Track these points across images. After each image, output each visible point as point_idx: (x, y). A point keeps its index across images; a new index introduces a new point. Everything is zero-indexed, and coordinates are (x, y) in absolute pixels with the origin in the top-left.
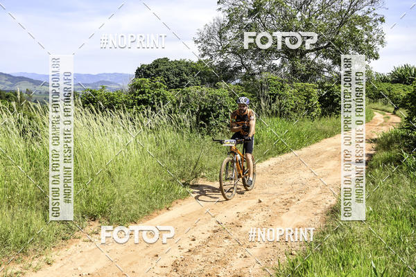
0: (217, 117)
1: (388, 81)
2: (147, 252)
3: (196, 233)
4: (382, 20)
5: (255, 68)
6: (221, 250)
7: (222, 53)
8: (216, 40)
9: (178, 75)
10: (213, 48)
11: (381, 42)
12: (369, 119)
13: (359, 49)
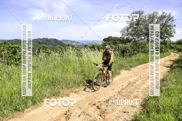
0: (126, 53)
1: (175, 44)
2: (111, 88)
3: (123, 84)
4: (175, 26)
5: (137, 39)
6: (131, 89)
7: (128, 35)
8: (126, 32)
9: (115, 41)
10: (125, 34)
11: (175, 33)
12: (169, 55)
13: (168, 34)
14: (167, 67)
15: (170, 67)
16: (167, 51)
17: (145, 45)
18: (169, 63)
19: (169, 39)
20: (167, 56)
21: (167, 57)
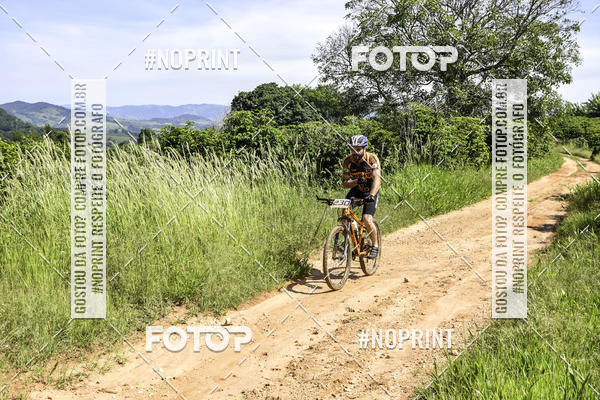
1: (583, 114)
3: (319, 324)
5: (397, 97)
6: (354, 348)
7: (351, 76)
8: (342, 58)
10: (339, 69)
11: (575, 59)
12: (556, 167)
13: (544, 69)
14: (540, 229)
15: (553, 228)
16: (545, 150)
17: (435, 122)
18: (551, 209)
19: (548, 91)
20: (546, 173)
21: (544, 180)
